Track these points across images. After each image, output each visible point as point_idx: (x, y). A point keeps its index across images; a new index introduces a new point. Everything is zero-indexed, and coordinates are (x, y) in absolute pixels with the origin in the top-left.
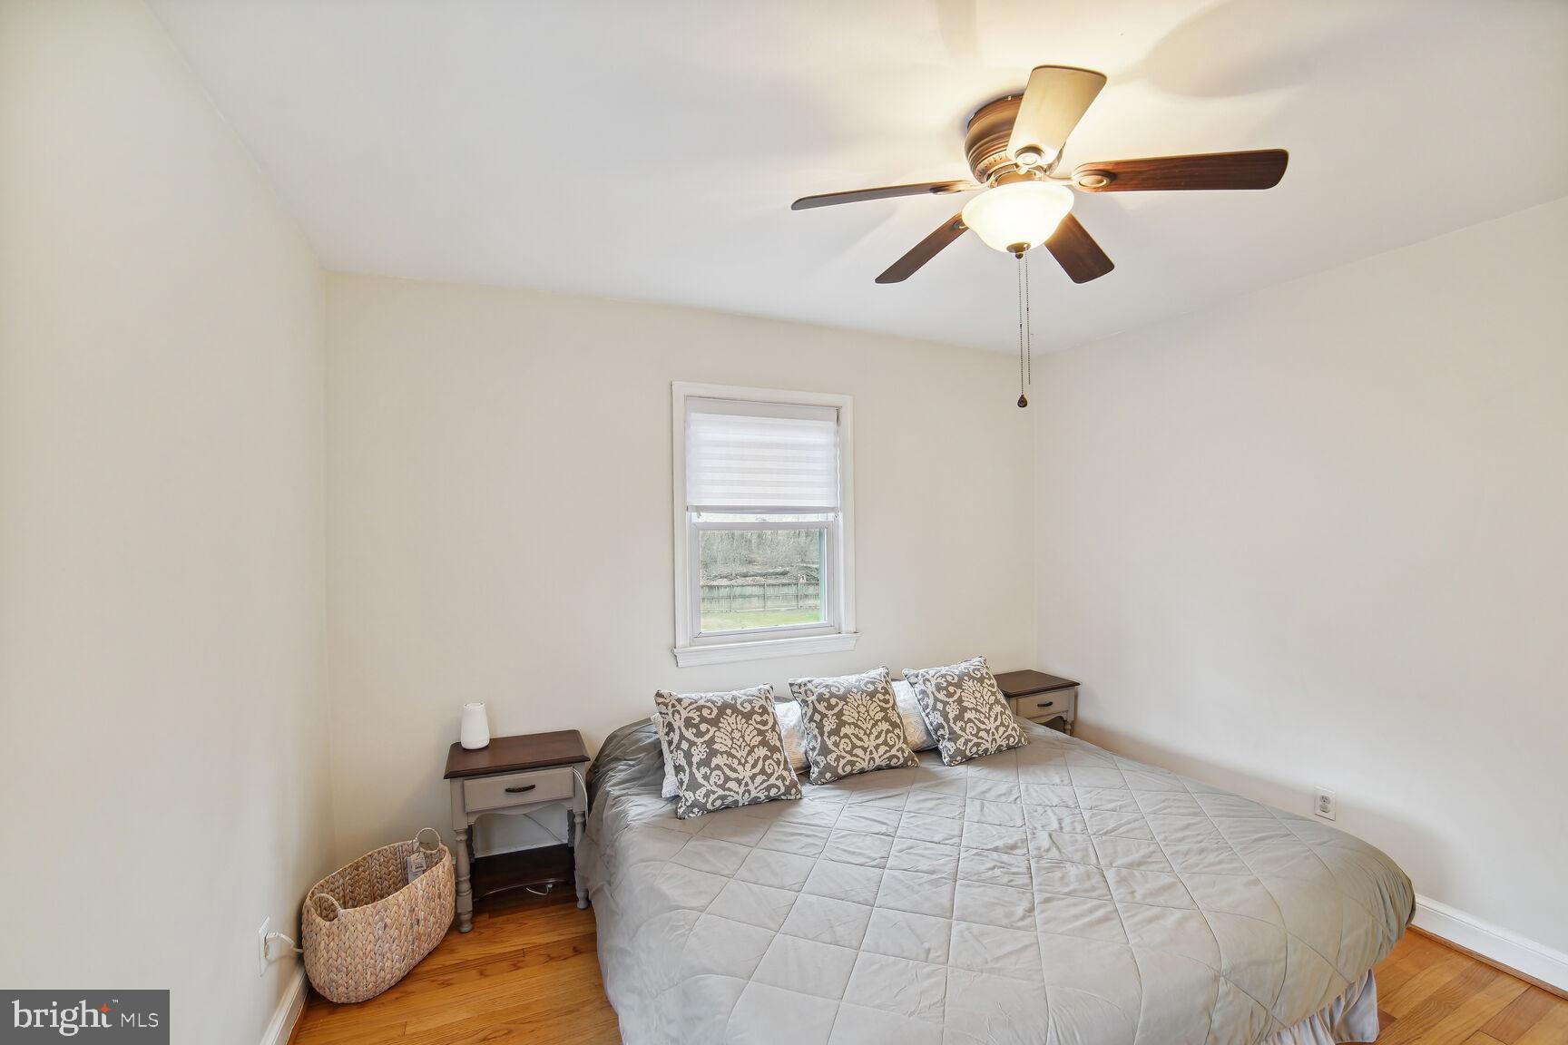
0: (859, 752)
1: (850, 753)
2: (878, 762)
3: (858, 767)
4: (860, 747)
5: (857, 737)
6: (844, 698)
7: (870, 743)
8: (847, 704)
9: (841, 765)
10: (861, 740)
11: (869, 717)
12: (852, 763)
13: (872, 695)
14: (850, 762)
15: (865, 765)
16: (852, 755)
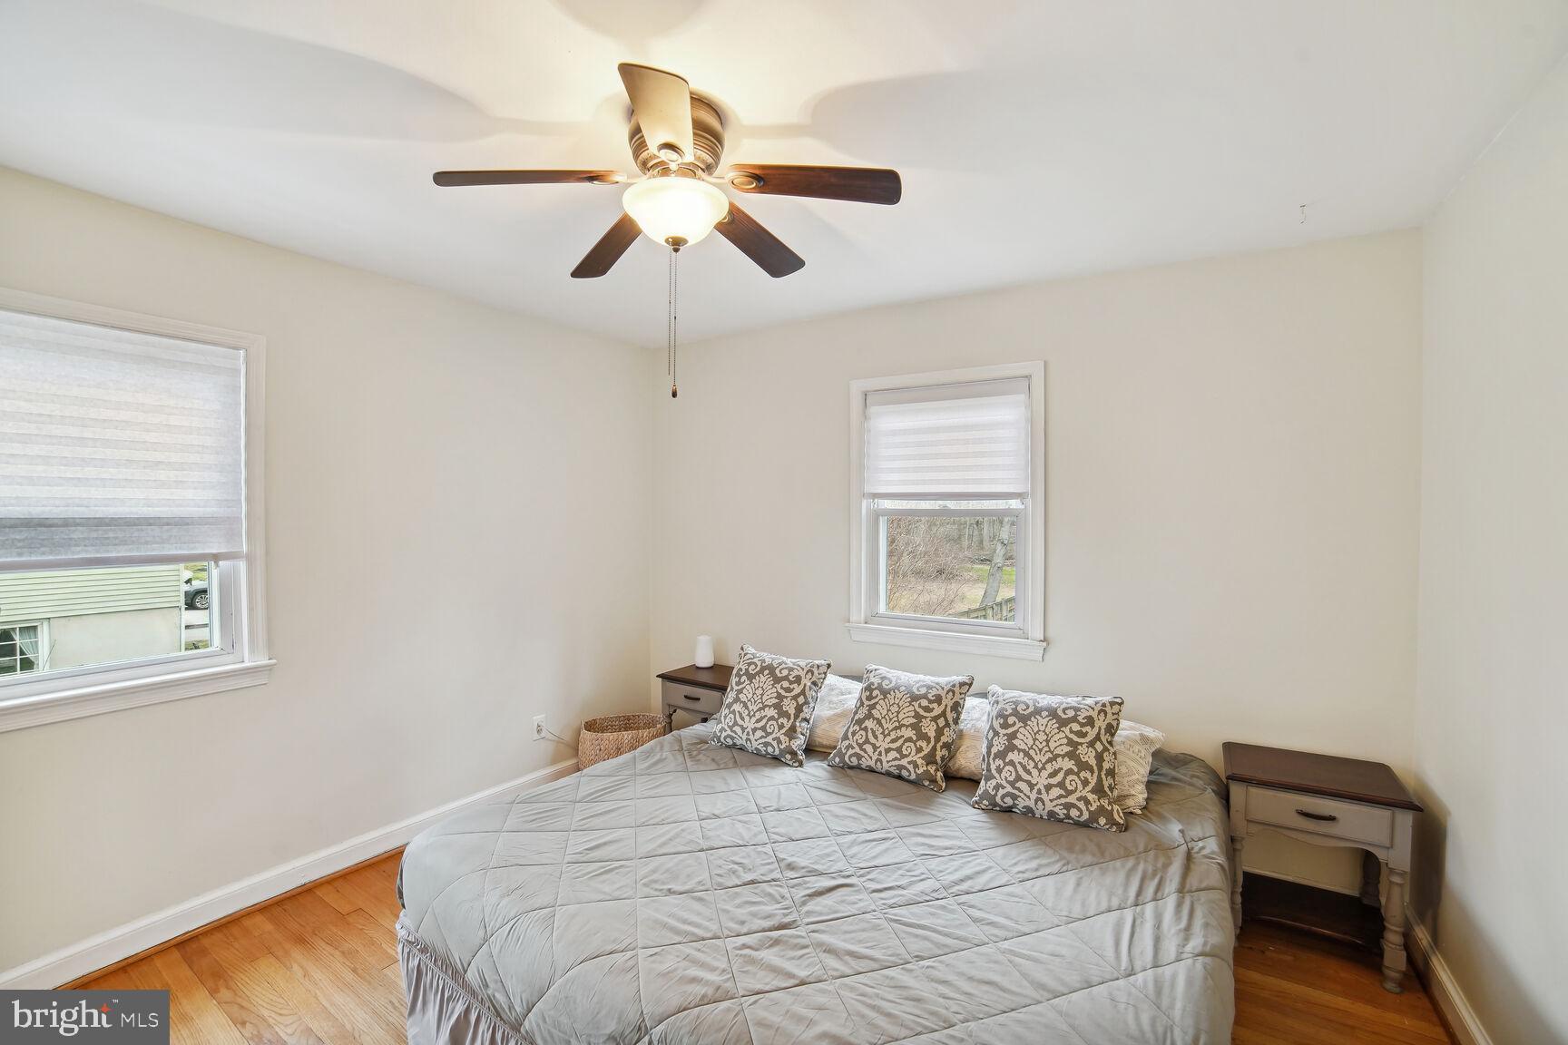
0: (869, 748)
1: (860, 746)
2: (886, 766)
3: (865, 763)
4: (872, 744)
5: (873, 732)
6: (885, 693)
7: (883, 744)
8: (884, 699)
9: (849, 754)
10: (876, 737)
11: (896, 719)
12: (859, 757)
13: (915, 698)
14: (856, 755)
15: (872, 763)
16: (862, 749)
